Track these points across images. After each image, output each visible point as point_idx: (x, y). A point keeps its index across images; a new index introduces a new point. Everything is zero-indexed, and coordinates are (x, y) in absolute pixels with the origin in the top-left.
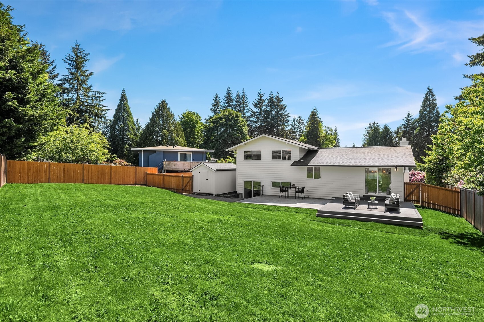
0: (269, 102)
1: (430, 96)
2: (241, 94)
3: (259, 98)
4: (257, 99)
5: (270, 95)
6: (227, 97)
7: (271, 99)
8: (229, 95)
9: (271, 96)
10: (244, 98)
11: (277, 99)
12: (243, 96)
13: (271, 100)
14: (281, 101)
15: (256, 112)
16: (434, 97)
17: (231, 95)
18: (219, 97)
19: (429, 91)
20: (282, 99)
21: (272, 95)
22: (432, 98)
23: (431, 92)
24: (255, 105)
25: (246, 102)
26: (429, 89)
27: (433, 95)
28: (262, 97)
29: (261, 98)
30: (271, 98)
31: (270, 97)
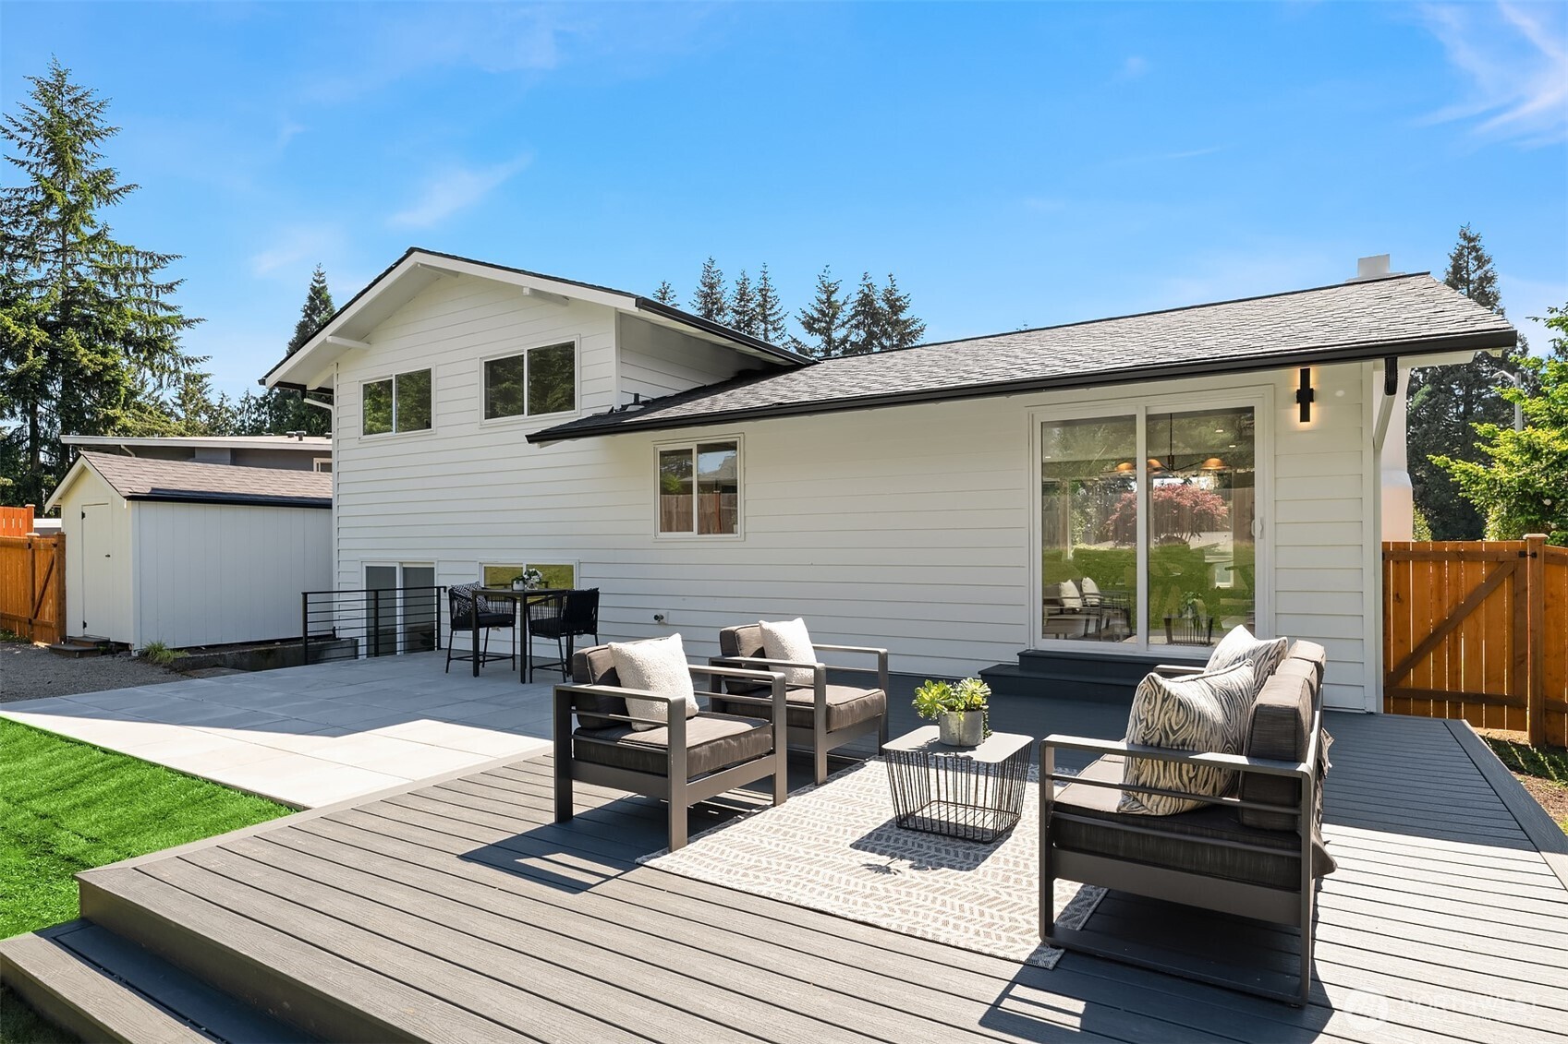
0: (857, 313)
1: (1472, 265)
2: (754, 284)
3: (824, 297)
4: (815, 302)
5: (861, 288)
6: (706, 296)
7: (866, 301)
8: (712, 286)
9: (866, 291)
10: (764, 296)
11: (887, 301)
12: (763, 292)
13: (864, 305)
14: (902, 309)
15: (813, 351)
16: (1485, 268)
17: (718, 289)
18: (672, 294)
19: (1465, 243)
20: (906, 301)
21: (868, 286)
22: (1479, 272)
23: (1475, 249)
24: (809, 325)
25: (773, 311)
26: (1465, 237)
27: (1481, 261)
28: (833, 292)
29: (828, 298)
30: (866, 296)
31: (861, 295)
